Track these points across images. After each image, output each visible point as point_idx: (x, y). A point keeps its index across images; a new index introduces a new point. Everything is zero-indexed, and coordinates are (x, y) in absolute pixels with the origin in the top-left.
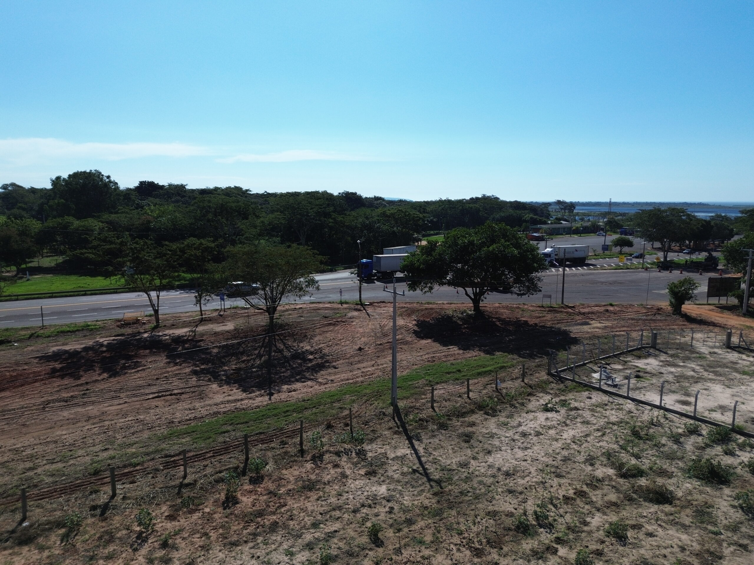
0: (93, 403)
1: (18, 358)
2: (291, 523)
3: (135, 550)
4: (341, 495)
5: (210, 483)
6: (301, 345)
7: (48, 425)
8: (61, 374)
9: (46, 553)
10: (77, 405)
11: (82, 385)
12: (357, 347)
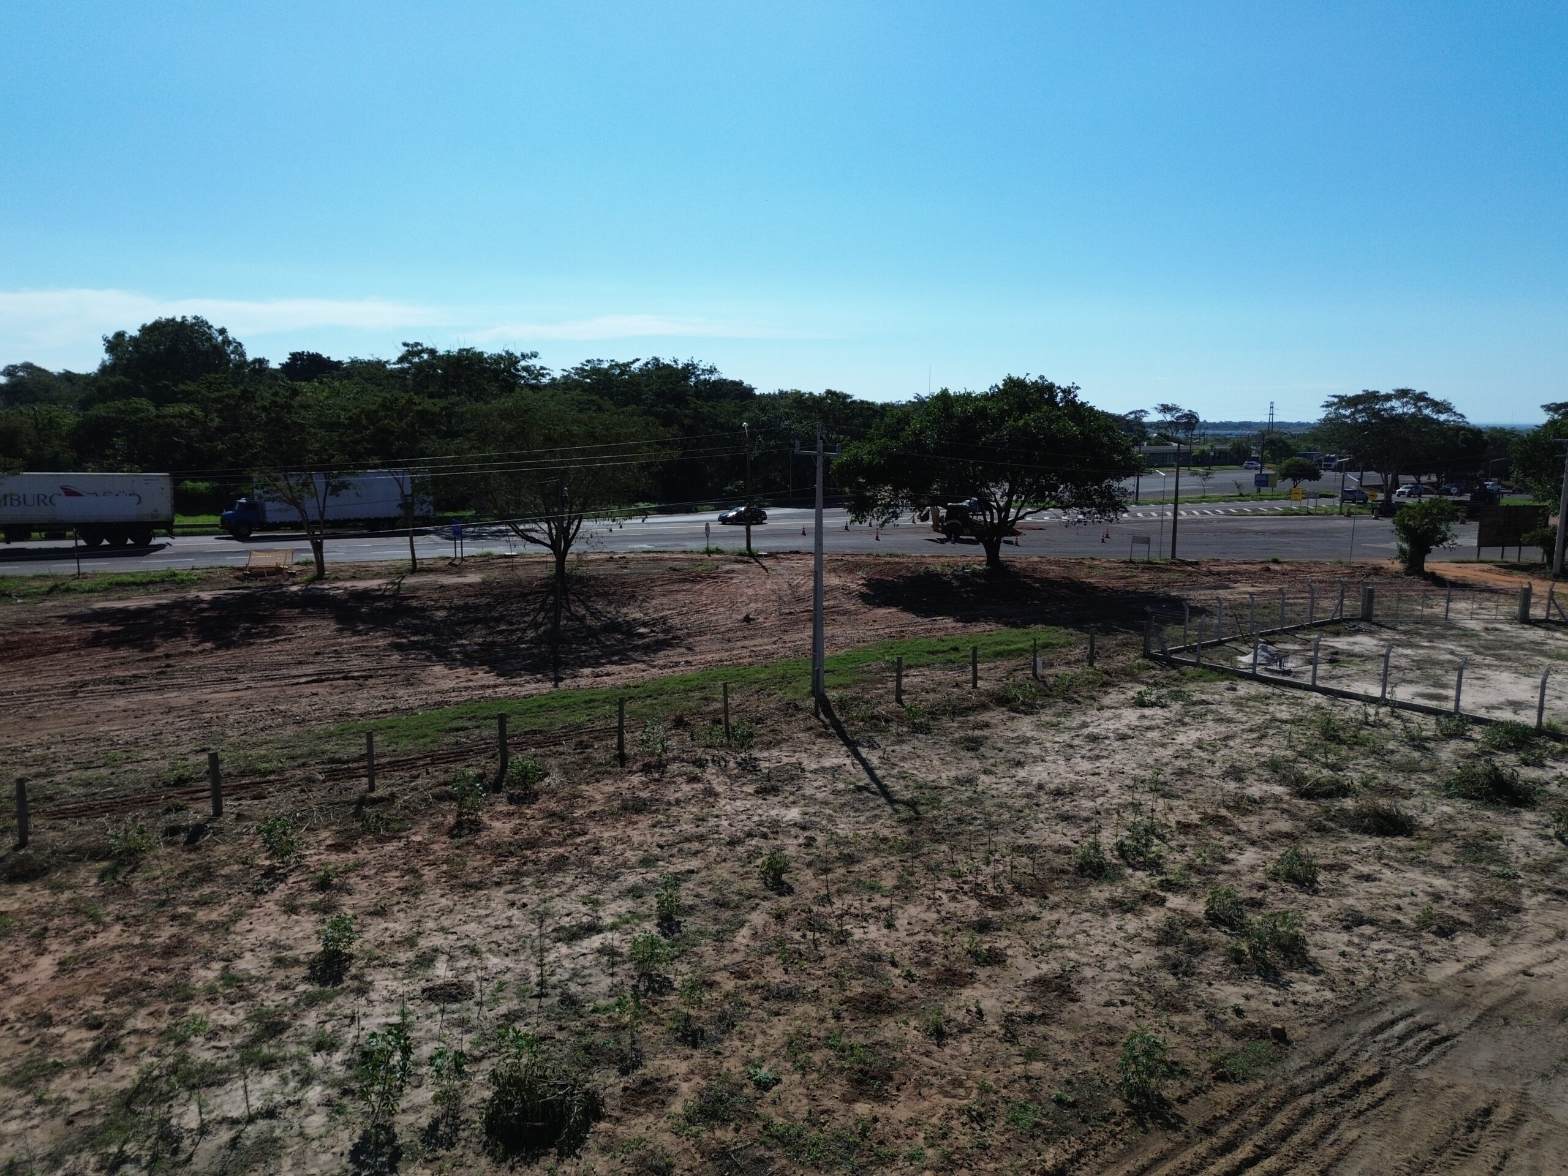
0: (180, 687)
1: (23, 616)
2: (596, 860)
3: (261, 892)
4: (703, 820)
5: (425, 800)
6: (624, 610)
7: (84, 719)
8: (114, 642)
9: (67, 895)
10: (143, 689)
11: (157, 658)
12: (741, 617)
